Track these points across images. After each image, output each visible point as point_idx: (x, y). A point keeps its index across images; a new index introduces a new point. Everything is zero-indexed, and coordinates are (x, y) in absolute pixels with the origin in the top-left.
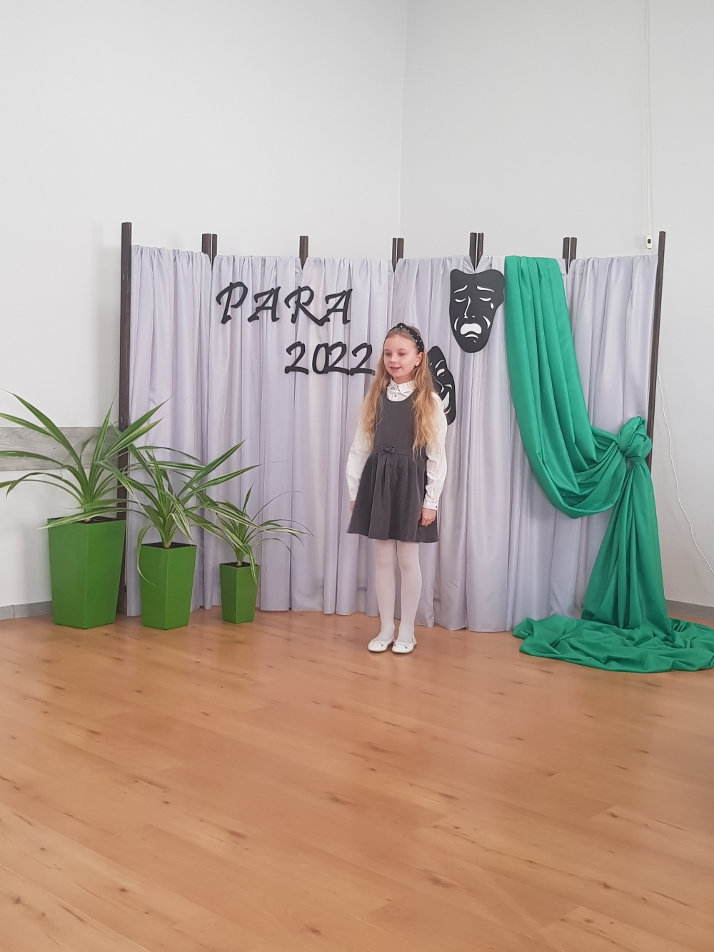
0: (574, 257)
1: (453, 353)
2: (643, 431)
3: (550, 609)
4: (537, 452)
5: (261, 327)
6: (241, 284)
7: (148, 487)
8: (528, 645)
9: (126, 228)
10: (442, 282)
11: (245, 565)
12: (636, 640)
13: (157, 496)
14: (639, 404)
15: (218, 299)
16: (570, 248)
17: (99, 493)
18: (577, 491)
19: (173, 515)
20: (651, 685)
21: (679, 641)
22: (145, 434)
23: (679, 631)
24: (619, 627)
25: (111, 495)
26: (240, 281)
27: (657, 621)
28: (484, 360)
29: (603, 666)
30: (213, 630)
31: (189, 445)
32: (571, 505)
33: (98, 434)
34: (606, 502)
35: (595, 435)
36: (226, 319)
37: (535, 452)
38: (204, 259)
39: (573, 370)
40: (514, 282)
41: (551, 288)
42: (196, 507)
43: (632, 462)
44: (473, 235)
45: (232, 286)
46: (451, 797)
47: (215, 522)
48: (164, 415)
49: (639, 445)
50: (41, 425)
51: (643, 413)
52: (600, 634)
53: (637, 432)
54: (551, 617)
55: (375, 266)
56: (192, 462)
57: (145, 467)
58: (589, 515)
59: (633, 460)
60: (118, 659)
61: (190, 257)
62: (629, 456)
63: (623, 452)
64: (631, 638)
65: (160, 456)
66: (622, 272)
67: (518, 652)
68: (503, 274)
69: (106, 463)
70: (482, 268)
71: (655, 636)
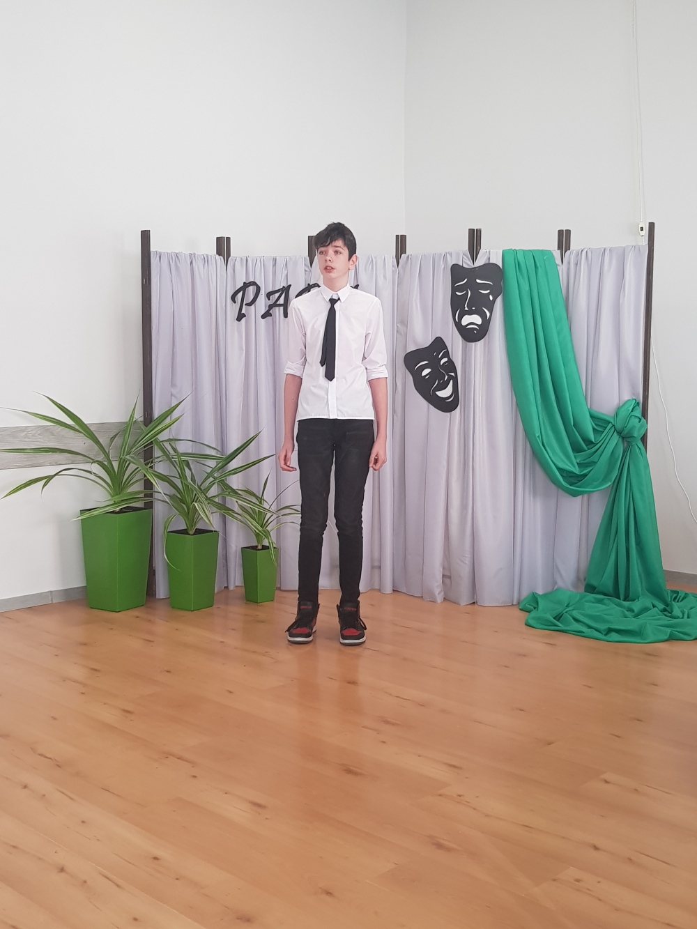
0: (568, 248)
1: (455, 344)
2: (638, 413)
3: (555, 583)
4: (537, 435)
5: (274, 323)
6: (253, 283)
7: (172, 479)
8: (533, 618)
9: (145, 236)
10: (443, 276)
11: (265, 548)
12: (636, 611)
13: (180, 486)
14: (633, 387)
15: (233, 298)
16: (564, 239)
17: (128, 484)
18: (576, 470)
19: (196, 505)
20: (649, 655)
21: (677, 612)
22: (169, 428)
23: (678, 602)
24: (620, 599)
25: (137, 487)
26: (253, 280)
27: (656, 592)
28: (484, 350)
29: (604, 637)
30: (237, 611)
31: (209, 436)
32: (571, 485)
33: (124, 429)
34: (605, 479)
35: (592, 417)
36: (240, 316)
37: (535, 436)
38: (219, 261)
39: (570, 355)
40: (511, 273)
41: (547, 279)
42: (217, 496)
43: (628, 442)
44: (471, 232)
45: (246, 285)
46: (454, 767)
47: (237, 509)
48: (185, 410)
49: (634, 427)
50: (70, 422)
51: (639, 394)
52: (601, 607)
53: (633, 414)
54: (557, 590)
55: (380, 262)
56: (213, 453)
57: (170, 459)
58: (589, 493)
59: (629, 440)
60: (149, 641)
61: (206, 259)
62: (625, 437)
63: (619, 433)
64: (632, 611)
65: (183, 448)
66: (614, 261)
67: (524, 626)
68: (501, 266)
69: (132, 457)
70: (480, 262)
71: (654, 606)
